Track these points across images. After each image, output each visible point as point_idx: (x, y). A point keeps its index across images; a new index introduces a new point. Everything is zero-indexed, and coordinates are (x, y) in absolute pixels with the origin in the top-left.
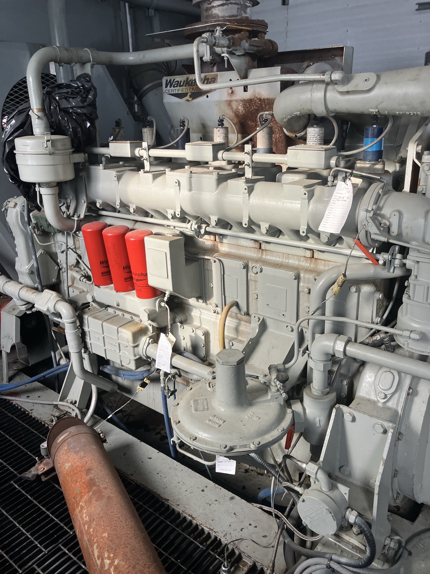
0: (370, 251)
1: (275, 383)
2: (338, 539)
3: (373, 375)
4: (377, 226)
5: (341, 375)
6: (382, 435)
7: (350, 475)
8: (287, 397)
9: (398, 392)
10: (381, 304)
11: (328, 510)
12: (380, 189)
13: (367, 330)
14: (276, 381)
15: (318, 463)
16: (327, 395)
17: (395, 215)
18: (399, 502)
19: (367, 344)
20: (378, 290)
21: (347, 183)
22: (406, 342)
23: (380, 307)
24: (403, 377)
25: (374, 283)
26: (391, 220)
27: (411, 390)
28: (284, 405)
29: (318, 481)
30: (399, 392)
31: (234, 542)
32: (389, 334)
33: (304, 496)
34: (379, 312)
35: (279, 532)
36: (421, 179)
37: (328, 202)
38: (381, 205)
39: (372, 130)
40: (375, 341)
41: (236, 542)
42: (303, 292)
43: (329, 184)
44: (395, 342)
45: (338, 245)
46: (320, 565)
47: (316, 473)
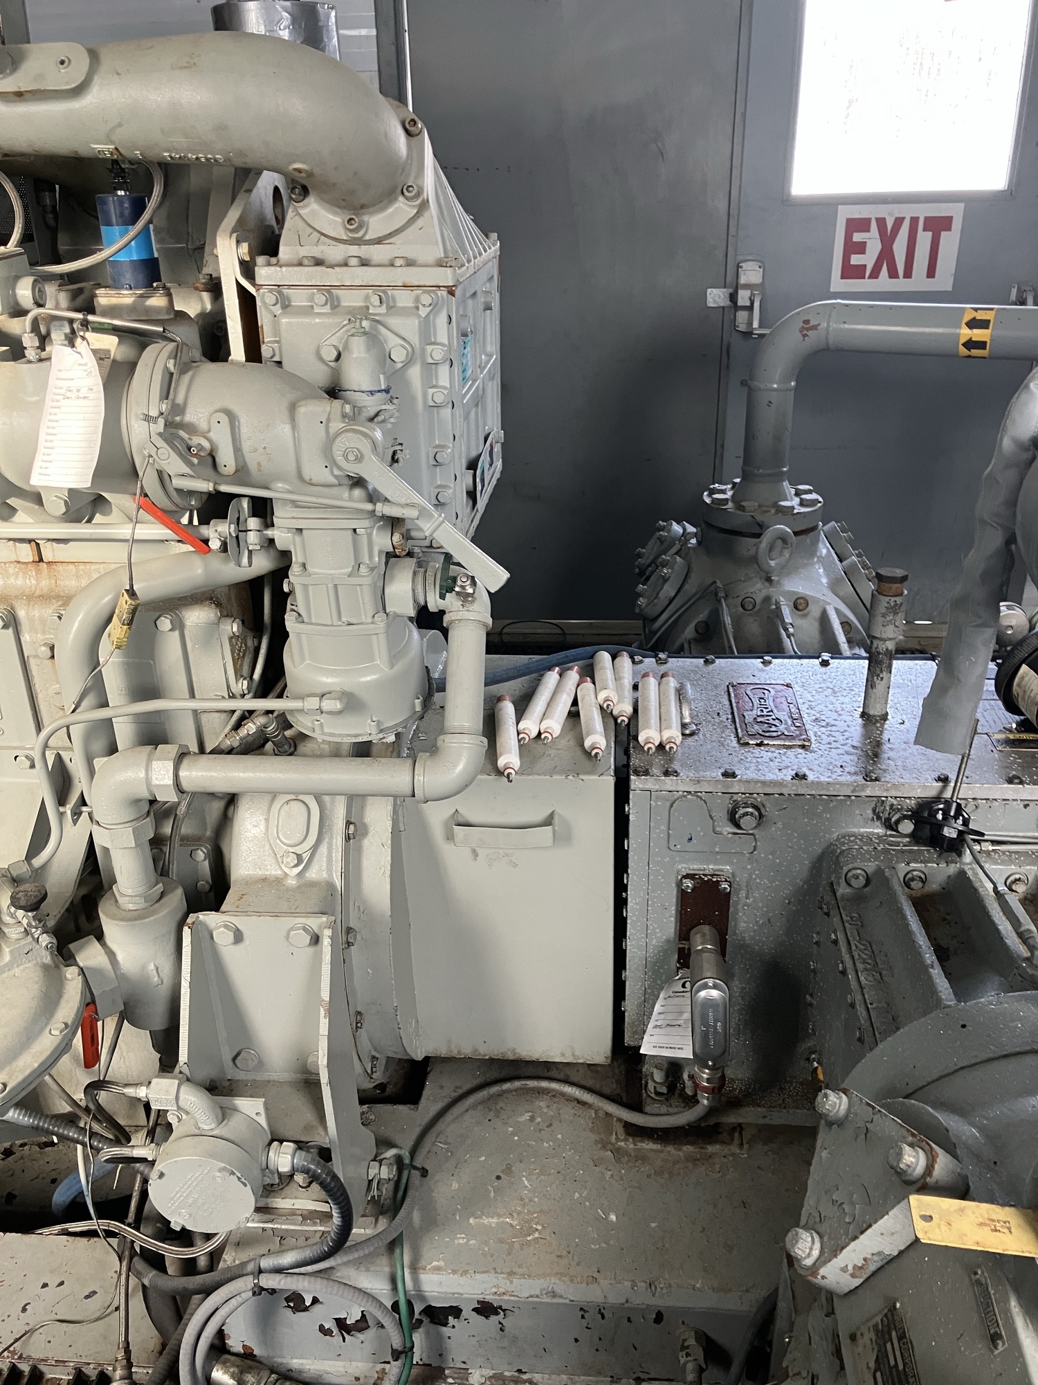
0: (185, 520)
1: (12, 917)
2: (268, 1216)
3: (259, 818)
4: (181, 455)
5: (185, 840)
6: (311, 950)
7: (261, 1064)
8: (55, 941)
9: (324, 839)
10: (241, 646)
11: (224, 1169)
12: (169, 358)
13: (224, 716)
14: (15, 912)
15: (177, 1070)
16: (162, 901)
17: (219, 422)
18: (379, 1077)
19: (230, 751)
20: (226, 614)
21: (79, 350)
22: (317, 723)
23: (241, 654)
24: (328, 804)
25: (211, 599)
26: (211, 435)
27: (352, 827)
28: (54, 962)
29: (187, 1113)
30: (327, 840)
31: (11, 1349)
32: (275, 714)
33: (159, 1165)
34: (242, 665)
35: (124, 1269)
36: (264, 328)
37: (40, 405)
38: (180, 399)
39: (116, 203)
40: (248, 739)
41: (15, 1345)
42: (36, 656)
43: (31, 354)
44: (293, 729)
45: (98, 518)
46: (238, 1297)
47: (177, 1098)
